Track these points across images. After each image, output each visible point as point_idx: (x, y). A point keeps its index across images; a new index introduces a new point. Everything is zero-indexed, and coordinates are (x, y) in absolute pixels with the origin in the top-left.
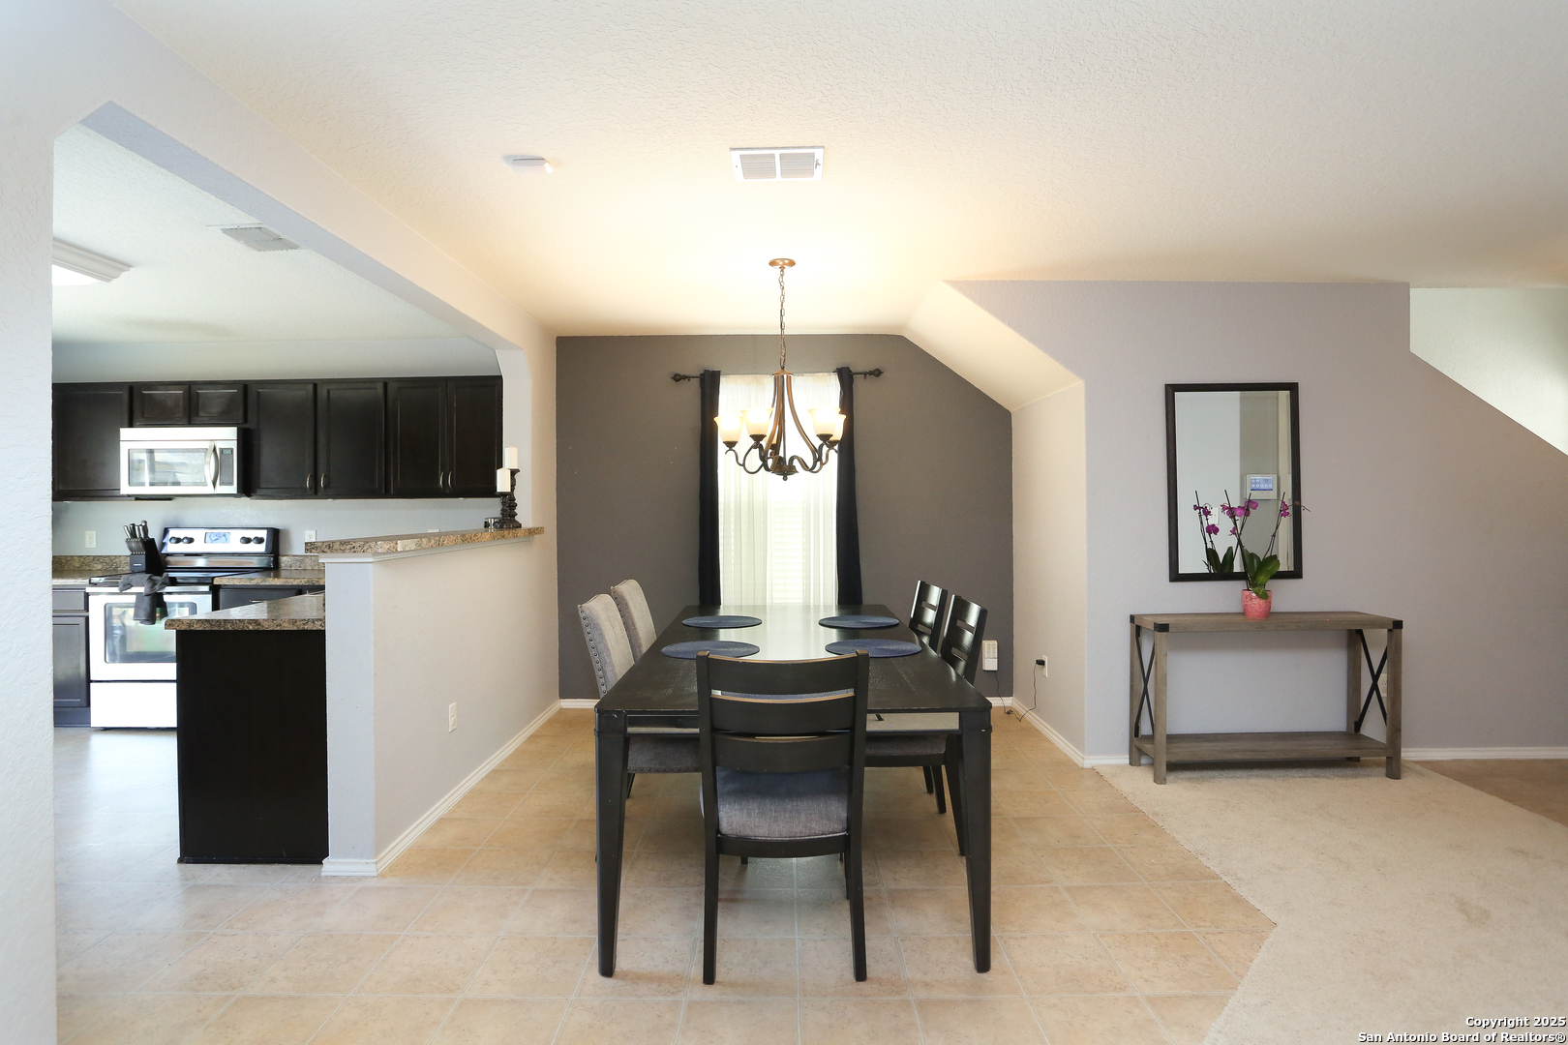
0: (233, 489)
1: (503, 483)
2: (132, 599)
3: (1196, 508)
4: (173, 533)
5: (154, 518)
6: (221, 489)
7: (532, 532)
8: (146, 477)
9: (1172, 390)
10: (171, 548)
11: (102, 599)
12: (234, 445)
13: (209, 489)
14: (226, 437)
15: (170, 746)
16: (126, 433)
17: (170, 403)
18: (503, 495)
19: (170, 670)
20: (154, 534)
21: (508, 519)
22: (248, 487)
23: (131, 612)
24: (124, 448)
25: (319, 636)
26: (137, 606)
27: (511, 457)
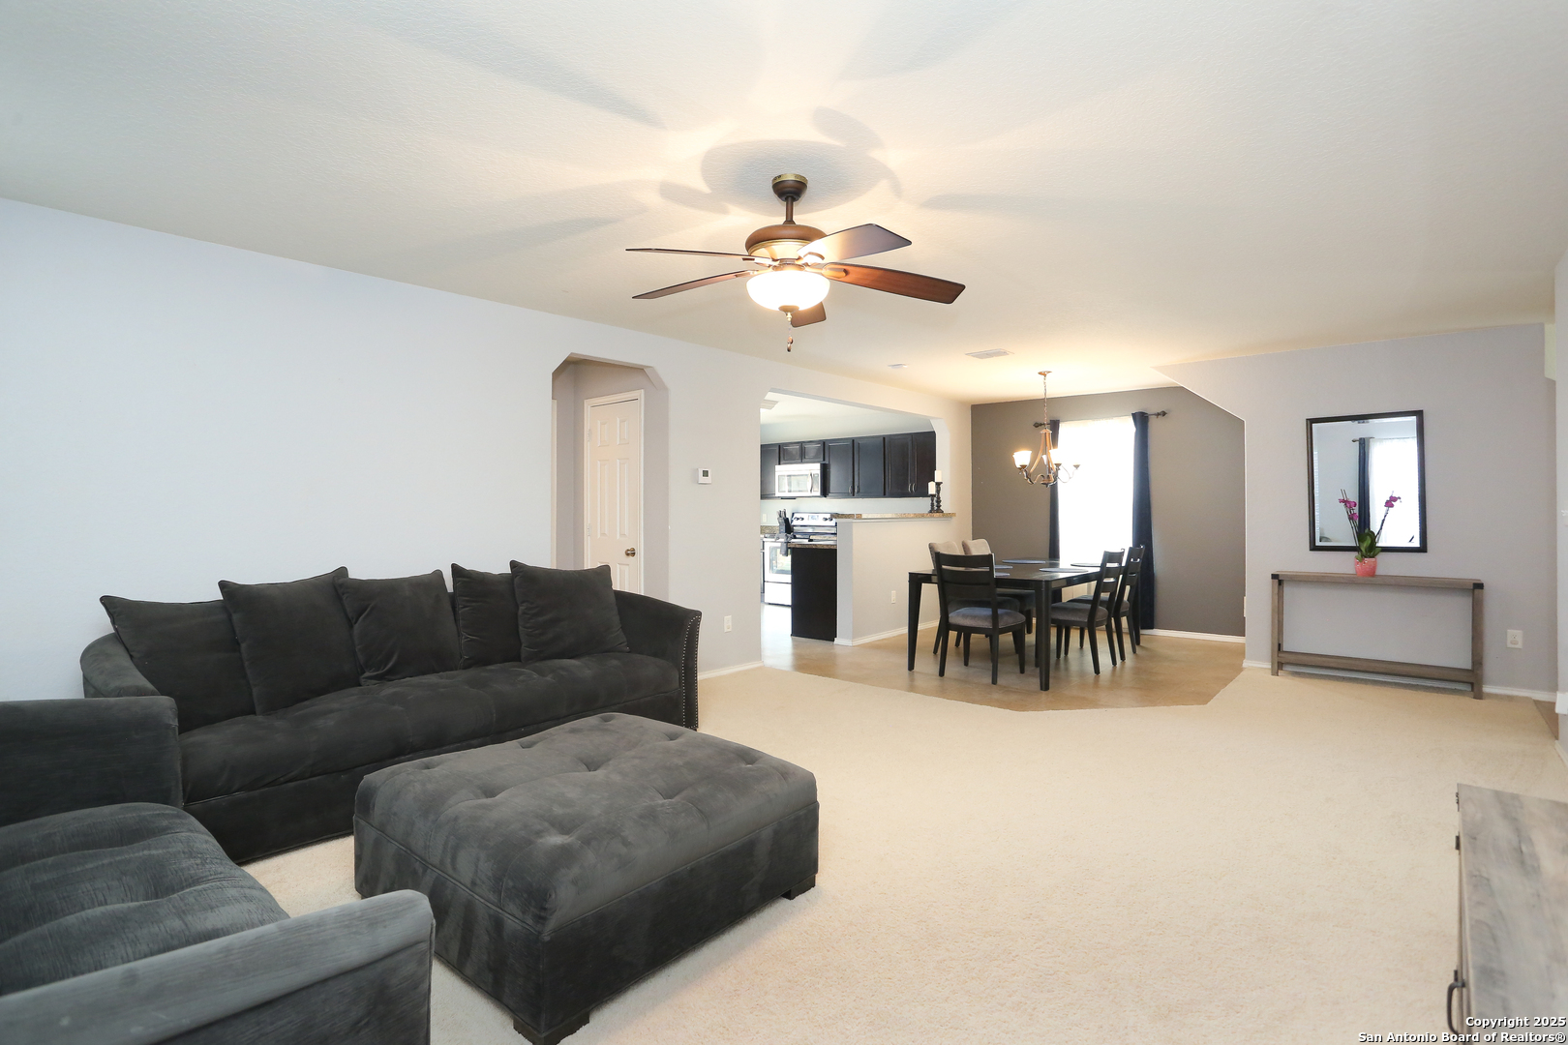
0: (819, 494)
1: (932, 488)
2: (779, 545)
3: (1343, 501)
4: (795, 515)
5: (788, 507)
6: (814, 494)
7: (950, 516)
8: (786, 488)
9: (1311, 421)
10: (795, 523)
11: (770, 544)
12: (819, 472)
13: (809, 494)
14: (815, 468)
15: (788, 612)
16: (778, 468)
17: (794, 452)
18: (933, 496)
19: (788, 578)
20: (789, 516)
21: (936, 508)
22: (825, 492)
23: (779, 550)
24: (777, 474)
25: (834, 552)
26: (781, 548)
27: (938, 476)
